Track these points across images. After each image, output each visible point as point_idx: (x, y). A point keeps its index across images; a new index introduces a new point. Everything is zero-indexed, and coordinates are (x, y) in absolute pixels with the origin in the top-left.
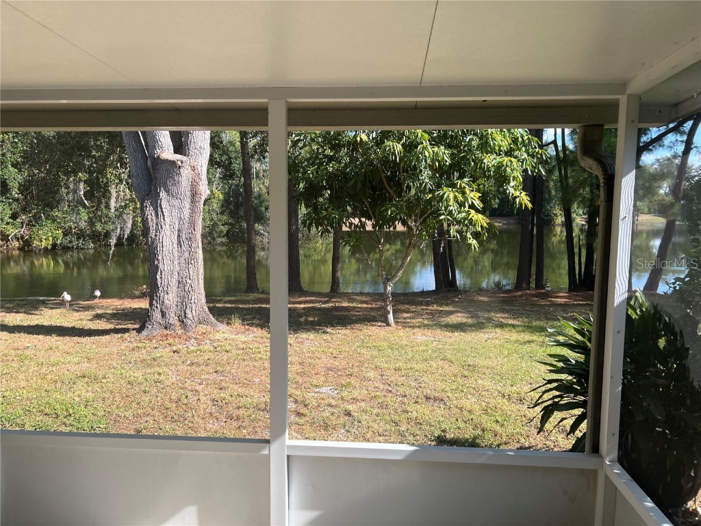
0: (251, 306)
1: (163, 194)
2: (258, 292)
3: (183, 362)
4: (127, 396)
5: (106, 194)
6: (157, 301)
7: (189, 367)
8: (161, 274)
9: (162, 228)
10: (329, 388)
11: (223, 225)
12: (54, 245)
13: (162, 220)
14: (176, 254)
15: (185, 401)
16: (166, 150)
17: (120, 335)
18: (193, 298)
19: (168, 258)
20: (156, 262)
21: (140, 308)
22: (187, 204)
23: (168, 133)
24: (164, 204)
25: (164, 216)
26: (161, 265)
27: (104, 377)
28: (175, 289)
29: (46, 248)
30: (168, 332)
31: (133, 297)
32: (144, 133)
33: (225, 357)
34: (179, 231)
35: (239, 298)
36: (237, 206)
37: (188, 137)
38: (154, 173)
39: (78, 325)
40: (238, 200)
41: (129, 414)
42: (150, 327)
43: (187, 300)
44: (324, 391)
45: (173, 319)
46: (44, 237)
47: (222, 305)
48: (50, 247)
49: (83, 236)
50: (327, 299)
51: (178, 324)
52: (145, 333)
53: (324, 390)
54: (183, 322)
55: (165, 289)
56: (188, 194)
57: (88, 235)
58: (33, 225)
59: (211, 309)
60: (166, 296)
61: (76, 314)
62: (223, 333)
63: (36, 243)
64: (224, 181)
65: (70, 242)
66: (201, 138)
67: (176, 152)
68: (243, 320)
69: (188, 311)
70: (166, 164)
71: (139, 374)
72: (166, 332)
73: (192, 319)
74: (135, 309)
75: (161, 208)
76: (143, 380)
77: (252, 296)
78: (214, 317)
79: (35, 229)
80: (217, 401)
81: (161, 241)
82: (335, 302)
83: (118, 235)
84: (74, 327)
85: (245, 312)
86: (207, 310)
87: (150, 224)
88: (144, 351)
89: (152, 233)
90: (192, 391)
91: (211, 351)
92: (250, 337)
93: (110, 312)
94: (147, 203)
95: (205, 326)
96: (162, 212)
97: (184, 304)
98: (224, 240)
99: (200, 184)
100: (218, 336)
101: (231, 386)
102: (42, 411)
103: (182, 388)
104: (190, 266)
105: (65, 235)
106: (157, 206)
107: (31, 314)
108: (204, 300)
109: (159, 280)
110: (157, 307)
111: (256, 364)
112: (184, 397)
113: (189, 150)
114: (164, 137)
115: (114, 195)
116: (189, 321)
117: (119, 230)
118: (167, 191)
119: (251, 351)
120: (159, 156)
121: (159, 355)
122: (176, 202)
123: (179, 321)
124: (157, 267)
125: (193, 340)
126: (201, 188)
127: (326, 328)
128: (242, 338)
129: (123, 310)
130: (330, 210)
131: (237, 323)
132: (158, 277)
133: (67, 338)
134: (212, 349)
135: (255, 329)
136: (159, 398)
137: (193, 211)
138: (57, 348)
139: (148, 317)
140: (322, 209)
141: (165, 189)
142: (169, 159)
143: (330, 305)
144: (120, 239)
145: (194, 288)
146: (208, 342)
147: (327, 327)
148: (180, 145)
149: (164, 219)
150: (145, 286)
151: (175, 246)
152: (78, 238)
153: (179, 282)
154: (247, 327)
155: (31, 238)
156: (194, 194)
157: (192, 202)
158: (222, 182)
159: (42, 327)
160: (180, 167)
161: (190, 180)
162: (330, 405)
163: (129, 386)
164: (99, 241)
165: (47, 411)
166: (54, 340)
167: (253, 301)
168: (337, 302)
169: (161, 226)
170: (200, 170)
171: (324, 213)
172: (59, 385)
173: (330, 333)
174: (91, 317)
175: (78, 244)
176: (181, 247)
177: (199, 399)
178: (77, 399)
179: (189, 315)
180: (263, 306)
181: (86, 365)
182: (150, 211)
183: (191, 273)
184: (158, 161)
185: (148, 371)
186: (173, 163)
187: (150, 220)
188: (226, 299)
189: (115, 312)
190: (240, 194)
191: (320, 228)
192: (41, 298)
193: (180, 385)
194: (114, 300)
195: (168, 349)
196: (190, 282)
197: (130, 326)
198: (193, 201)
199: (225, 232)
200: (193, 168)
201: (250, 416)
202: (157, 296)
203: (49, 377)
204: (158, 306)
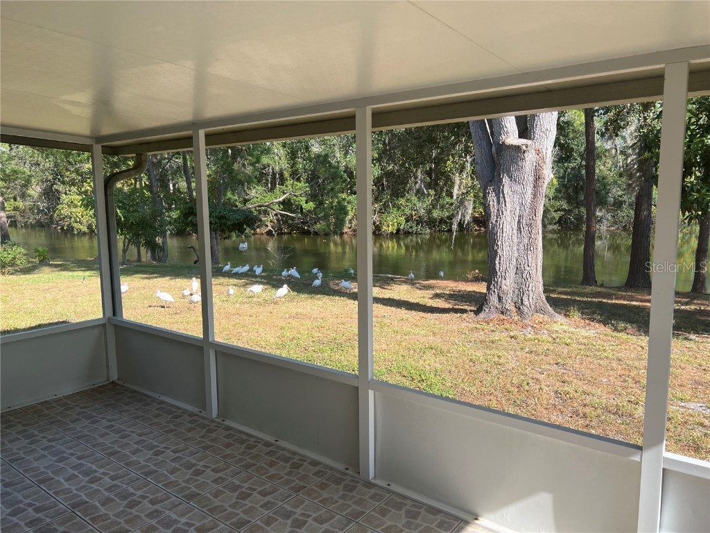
0: (589, 299)
1: (506, 180)
2: (597, 286)
3: (522, 349)
4: (470, 373)
5: (449, 182)
6: (494, 285)
7: (528, 354)
8: (500, 260)
9: (503, 214)
10: (699, 405)
11: (555, 211)
12: (398, 230)
13: (503, 206)
14: (515, 240)
15: (527, 388)
16: (511, 135)
17: (459, 315)
18: (530, 285)
19: (507, 244)
20: (496, 248)
21: (474, 292)
22: (530, 190)
23: (513, 118)
24: (506, 190)
25: (505, 202)
26: (499, 251)
27: (449, 352)
28: (513, 275)
29: (392, 233)
30: (504, 317)
31: (467, 281)
32: (490, 121)
33: (566, 351)
34: (520, 216)
35: (575, 290)
36: (576, 190)
37: (534, 120)
38: (498, 160)
39: (421, 302)
40: (578, 184)
41: (473, 389)
42: (487, 310)
43: (524, 287)
44: (692, 407)
45: (510, 306)
46: (391, 223)
47: (556, 296)
48: (395, 232)
49: (421, 222)
50: (686, 300)
51: (514, 310)
52: (482, 315)
53: (692, 405)
54: (519, 308)
55: (503, 274)
56: (531, 179)
57: (426, 222)
58: (382, 213)
59: (548, 299)
60: (503, 282)
61: (418, 291)
62: (562, 324)
63: (384, 228)
64: (559, 164)
65: (411, 227)
66: (547, 121)
67: (521, 136)
68: (582, 313)
69: (525, 299)
70: (511, 150)
71: (479, 354)
72: (502, 317)
73: (528, 306)
74: (470, 292)
75: (503, 194)
76: (484, 360)
77: (589, 289)
78: (551, 306)
79: (384, 216)
80: (560, 394)
81: (501, 226)
82: (699, 304)
83: (459, 221)
84: (418, 304)
85: (583, 305)
86: (544, 299)
87: (492, 210)
88: (482, 333)
89: (493, 219)
90: (533, 379)
91: (548, 342)
92: (592, 333)
93: (448, 292)
94: (490, 189)
95: (542, 316)
96: (504, 197)
97: (521, 290)
98: (556, 227)
99: (544, 167)
100: (556, 327)
101: (575, 381)
102: (400, 373)
103: (523, 375)
104: (529, 252)
105: (407, 220)
106: (499, 193)
107: (385, 289)
108: (541, 288)
109: (497, 265)
110: (494, 292)
111: (601, 362)
112: (525, 383)
113: (534, 133)
114: (510, 123)
115: (457, 182)
116: (525, 308)
117: (460, 215)
118: (510, 177)
119: (595, 348)
120: (503, 143)
121: (497, 338)
122: (518, 188)
123: (516, 307)
124: (496, 252)
125: (530, 328)
126: (545, 172)
127: (688, 335)
128: (583, 332)
129: (459, 291)
130: (704, 191)
131: (576, 316)
132: (497, 262)
133: (414, 313)
134: (550, 339)
135: (597, 325)
136: (500, 380)
137: (535, 195)
138: (407, 320)
139: (486, 300)
140: (692, 190)
141: (508, 175)
142: (514, 144)
143: (693, 307)
144: (460, 225)
145: (532, 275)
146: (545, 332)
147: (690, 333)
148: (525, 130)
149: (505, 205)
150: (477, 271)
151: (515, 231)
152: (418, 224)
153: (517, 268)
154: (587, 322)
155: (381, 223)
156: (538, 179)
157: (534, 187)
158: (557, 165)
159: (393, 300)
160: (524, 152)
161: (534, 165)
162: (702, 425)
163: (471, 363)
164: (434, 226)
165: (405, 373)
166: (403, 313)
167: (591, 294)
168: (703, 305)
169: (502, 212)
170: (544, 154)
171: (695, 195)
172: (412, 352)
173: (695, 342)
174: (431, 296)
175: (417, 229)
176: (521, 232)
177: (541, 389)
178: (428, 368)
179: (526, 302)
180: (604, 301)
181: (432, 338)
182: (492, 198)
183: (530, 260)
184: (502, 147)
185: (488, 352)
186: (518, 148)
187: (491, 206)
188: (560, 289)
189: (452, 293)
190: (581, 178)
191: (687, 214)
192: (390, 276)
193: (520, 370)
194: (449, 282)
195: (505, 334)
196: (528, 268)
197: (466, 307)
198: (536, 186)
199: (557, 219)
200: (538, 152)
201: (598, 416)
202: (494, 280)
203: (404, 344)
204: (496, 290)
